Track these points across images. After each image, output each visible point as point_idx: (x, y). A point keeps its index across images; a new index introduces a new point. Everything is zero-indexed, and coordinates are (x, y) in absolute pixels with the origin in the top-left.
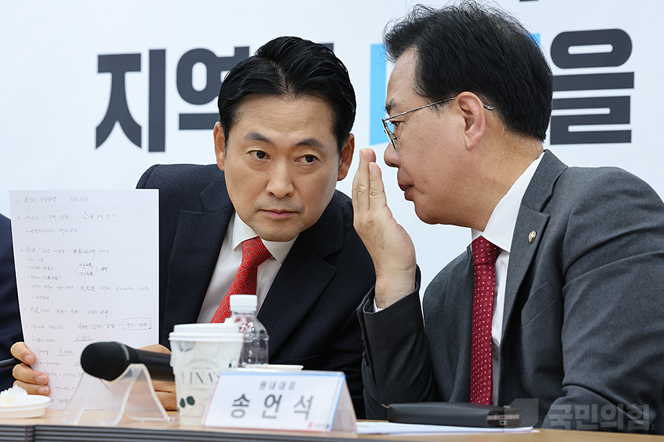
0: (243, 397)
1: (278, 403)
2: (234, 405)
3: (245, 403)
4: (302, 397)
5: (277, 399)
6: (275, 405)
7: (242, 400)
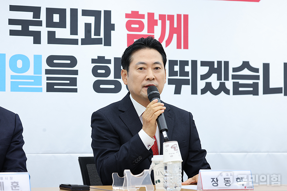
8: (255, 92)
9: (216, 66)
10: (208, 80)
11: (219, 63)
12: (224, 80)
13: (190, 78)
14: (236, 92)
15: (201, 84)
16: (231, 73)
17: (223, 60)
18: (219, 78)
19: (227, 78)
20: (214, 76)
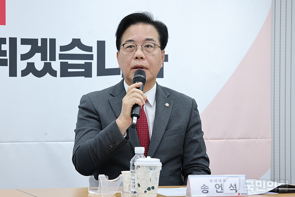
0: (204, 185)
1: (221, 186)
2: (201, 189)
3: (206, 187)
4: (231, 184)
5: (220, 185)
6: (220, 188)
7: (204, 187)
8: (88, 74)
9: (39, 45)
10: (30, 60)
11: (44, 41)
12: (50, 61)
13: (8, 57)
14: (65, 73)
15: (21, 65)
16: (58, 52)
17: (48, 37)
18: (44, 58)
19: (53, 58)
20: (38, 56)
